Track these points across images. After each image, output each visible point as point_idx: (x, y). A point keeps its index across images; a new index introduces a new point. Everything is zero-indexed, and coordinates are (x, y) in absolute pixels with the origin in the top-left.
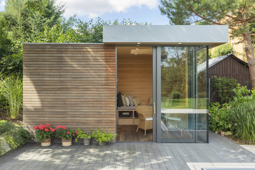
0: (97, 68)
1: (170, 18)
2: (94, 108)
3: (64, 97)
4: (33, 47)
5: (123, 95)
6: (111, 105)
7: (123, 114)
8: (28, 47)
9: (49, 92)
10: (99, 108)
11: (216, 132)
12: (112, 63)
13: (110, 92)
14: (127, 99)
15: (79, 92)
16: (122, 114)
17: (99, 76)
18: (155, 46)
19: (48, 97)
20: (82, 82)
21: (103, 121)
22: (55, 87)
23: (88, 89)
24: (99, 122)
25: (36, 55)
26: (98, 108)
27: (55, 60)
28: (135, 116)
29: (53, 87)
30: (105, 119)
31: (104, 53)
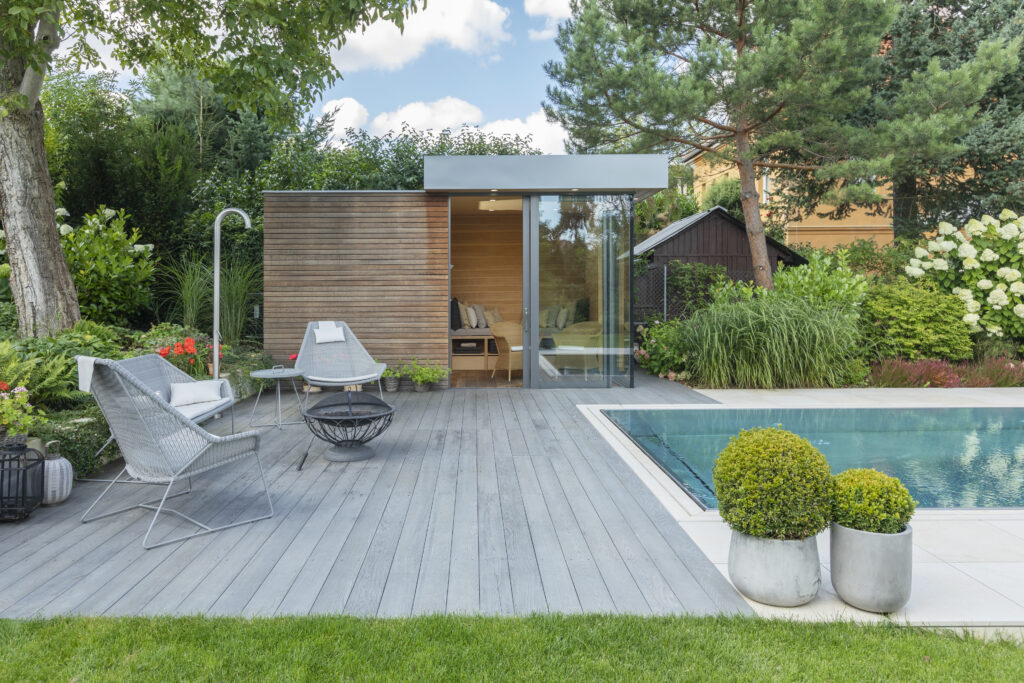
0: (411, 241)
1: (567, 128)
2: (405, 319)
3: (346, 299)
4: (283, 199)
5: (462, 303)
6: (439, 314)
7: (463, 345)
8: (274, 199)
9: (315, 288)
10: (417, 319)
11: (661, 375)
12: (441, 230)
13: (437, 288)
14: (471, 312)
15: (376, 288)
16: (459, 346)
17: (416, 257)
18: (527, 195)
19: (315, 299)
20: (382, 267)
21: (425, 346)
22: (329, 278)
23: (393, 283)
24: (415, 348)
25: (290, 215)
26: (412, 319)
27: (327, 225)
28: (489, 351)
29: (323, 278)
30: (427, 341)
31: (424, 209)
